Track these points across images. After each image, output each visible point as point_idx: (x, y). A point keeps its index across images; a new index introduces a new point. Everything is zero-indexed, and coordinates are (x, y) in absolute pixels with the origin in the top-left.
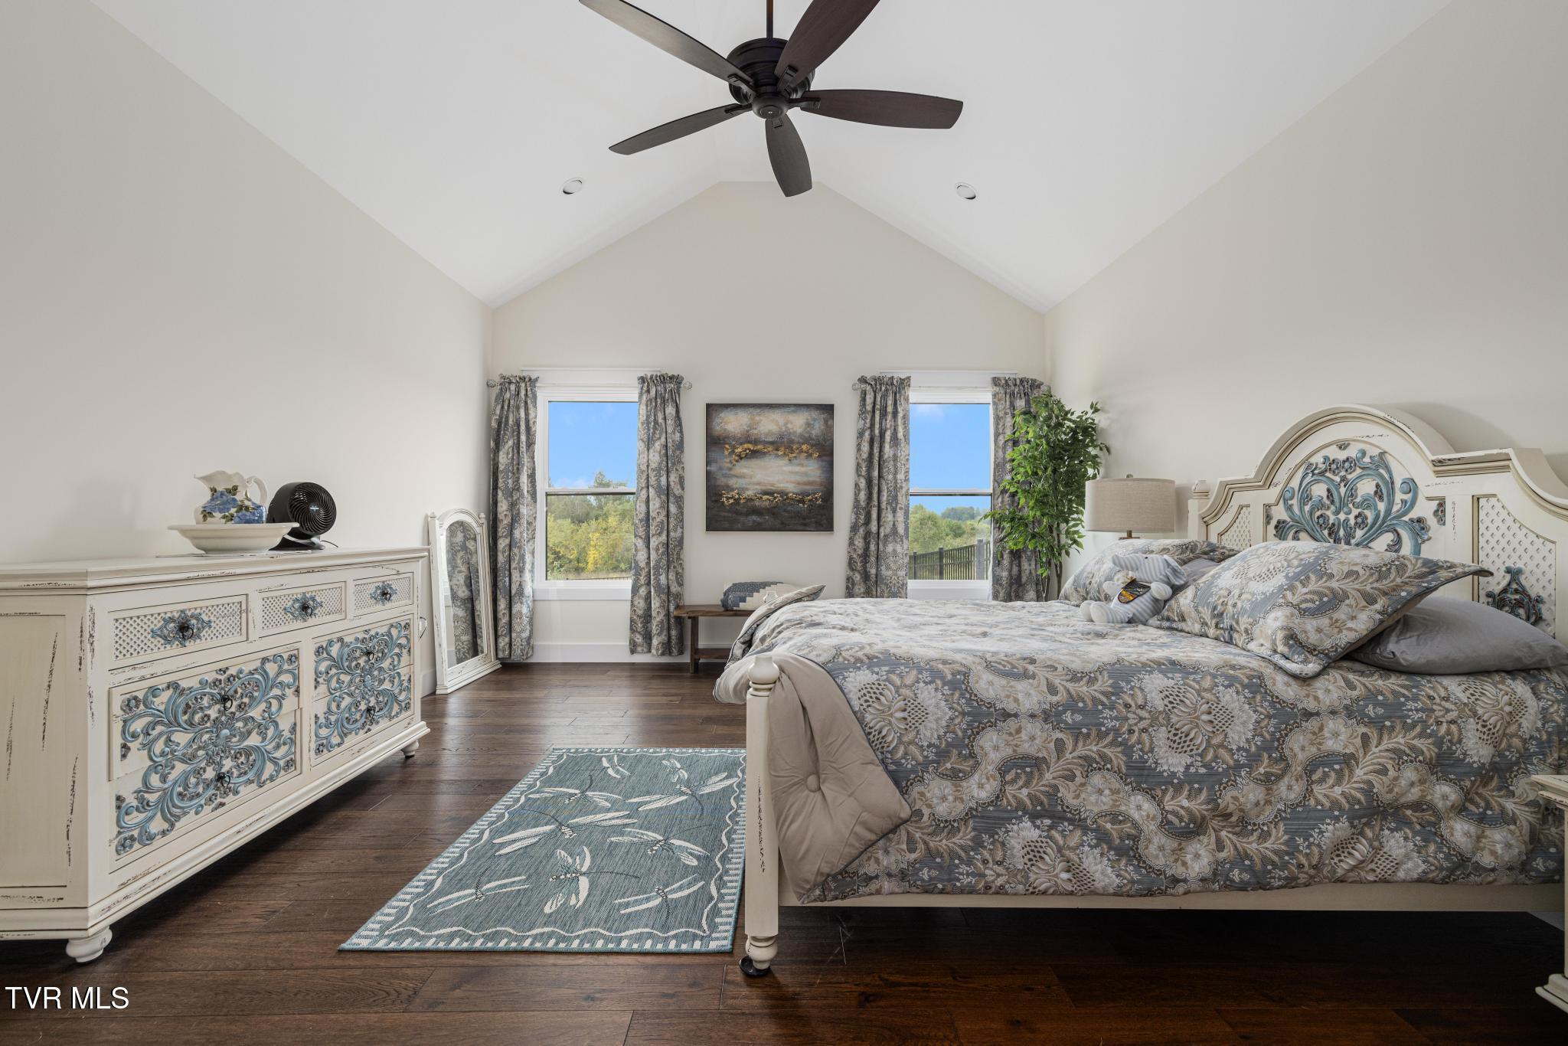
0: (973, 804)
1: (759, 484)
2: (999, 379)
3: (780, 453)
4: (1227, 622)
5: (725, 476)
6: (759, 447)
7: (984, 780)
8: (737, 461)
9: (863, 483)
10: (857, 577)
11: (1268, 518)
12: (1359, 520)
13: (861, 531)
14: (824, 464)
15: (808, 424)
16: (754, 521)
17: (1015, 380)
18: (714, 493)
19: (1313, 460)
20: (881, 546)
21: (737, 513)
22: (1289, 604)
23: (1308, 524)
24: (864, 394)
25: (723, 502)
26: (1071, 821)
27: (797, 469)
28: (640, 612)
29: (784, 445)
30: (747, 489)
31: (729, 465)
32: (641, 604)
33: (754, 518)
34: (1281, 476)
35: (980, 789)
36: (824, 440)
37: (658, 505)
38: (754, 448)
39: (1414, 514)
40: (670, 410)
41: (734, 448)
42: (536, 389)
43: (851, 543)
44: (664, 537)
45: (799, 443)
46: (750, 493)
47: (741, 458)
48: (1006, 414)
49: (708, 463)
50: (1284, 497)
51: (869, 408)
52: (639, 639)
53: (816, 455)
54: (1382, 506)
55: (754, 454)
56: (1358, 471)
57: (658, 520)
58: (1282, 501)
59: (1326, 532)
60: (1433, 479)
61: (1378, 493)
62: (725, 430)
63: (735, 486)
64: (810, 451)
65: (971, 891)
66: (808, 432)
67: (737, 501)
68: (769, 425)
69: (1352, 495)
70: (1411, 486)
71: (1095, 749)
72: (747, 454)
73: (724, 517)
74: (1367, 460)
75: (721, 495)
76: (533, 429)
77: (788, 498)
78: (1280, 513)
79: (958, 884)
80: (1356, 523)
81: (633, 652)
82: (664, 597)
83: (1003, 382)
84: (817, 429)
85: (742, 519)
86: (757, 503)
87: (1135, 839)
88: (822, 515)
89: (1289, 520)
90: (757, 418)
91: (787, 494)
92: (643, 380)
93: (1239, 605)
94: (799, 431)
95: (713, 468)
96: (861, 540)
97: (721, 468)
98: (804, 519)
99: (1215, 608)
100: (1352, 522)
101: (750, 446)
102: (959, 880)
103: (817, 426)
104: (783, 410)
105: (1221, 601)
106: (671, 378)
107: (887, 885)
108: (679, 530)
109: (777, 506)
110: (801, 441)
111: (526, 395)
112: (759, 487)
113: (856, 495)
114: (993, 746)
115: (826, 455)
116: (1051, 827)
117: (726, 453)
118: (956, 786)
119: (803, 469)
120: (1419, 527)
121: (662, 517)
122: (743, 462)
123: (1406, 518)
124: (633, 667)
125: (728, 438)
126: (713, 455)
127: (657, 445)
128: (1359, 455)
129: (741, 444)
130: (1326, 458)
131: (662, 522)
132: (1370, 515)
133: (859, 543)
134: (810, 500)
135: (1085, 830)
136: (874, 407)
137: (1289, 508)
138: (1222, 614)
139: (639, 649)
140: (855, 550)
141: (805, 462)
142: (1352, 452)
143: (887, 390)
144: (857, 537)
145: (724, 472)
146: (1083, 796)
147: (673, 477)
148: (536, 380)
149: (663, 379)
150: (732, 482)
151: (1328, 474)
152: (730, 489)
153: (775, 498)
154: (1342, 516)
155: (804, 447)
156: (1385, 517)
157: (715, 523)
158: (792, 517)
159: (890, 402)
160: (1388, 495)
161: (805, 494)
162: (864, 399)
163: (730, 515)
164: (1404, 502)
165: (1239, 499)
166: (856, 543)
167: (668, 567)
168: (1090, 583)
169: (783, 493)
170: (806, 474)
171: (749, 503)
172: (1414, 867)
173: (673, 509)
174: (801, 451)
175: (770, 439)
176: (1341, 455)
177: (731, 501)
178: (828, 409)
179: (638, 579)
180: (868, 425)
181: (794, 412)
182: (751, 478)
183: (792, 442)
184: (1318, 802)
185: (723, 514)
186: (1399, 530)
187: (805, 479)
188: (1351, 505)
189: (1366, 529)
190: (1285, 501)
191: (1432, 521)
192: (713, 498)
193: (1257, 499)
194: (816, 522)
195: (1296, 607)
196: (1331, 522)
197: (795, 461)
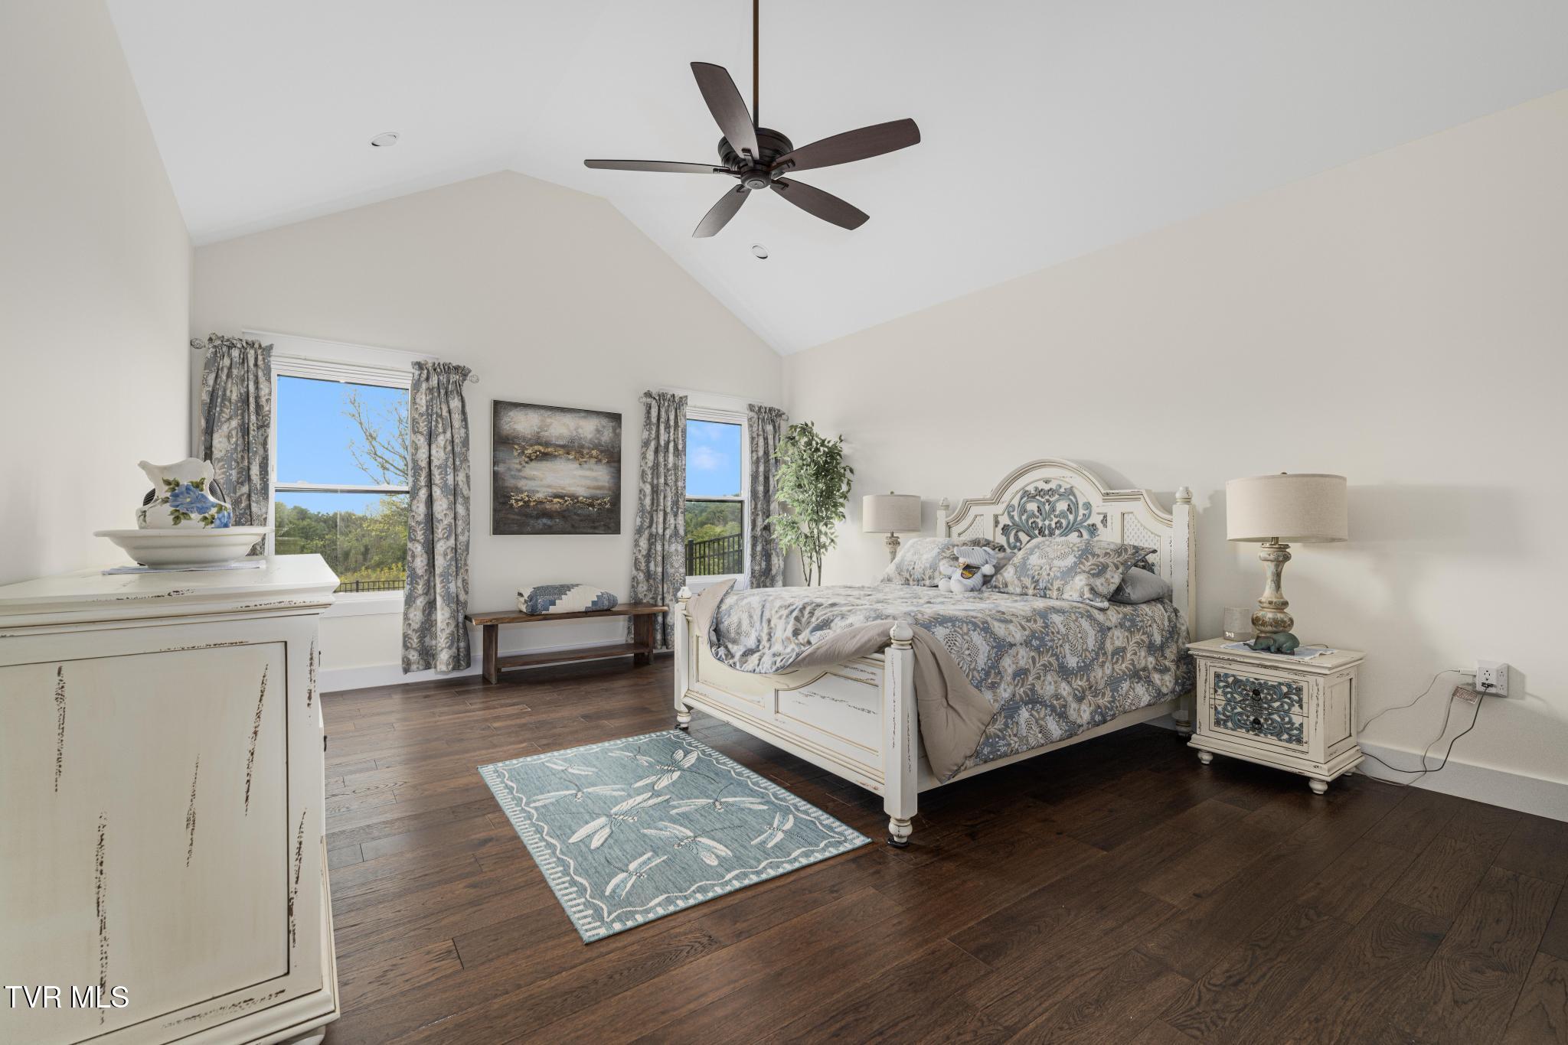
0: (1003, 702)
1: (549, 486)
2: (753, 406)
3: (571, 457)
4: (1041, 585)
5: (514, 477)
6: (549, 450)
7: (1006, 687)
8: (527, 463)
9: (648, 489)
10: (641, 576)
11: (997, 523)
12: (1058, 525)
13: (646, 534)
14: (612, 469)
15: (598, 431)
16: (545, 524)
17: (766, 408)
18: (501, 495)
19: (1027, 489)
20: (666, 547)
21: (527, 515)
22: (1084, 572)
23: (1025, 527)
24: (649, 407)
25: (512, 505)
26: (1040, 703)
27: (588, 473)
28: (416, 626)
29: (574, 450)
30: (538, 492)
31: (519, 467)
32: (417, 616)
33: (545, 520)
34: (1007, 497)
35: (1005, 692)
36: (613, 447)
37: (445, 506)
38: (544, 451)
39: (1090, 522)
40: (455, 403)
41: (523, 449)
42: (272, 359)
43: (636, 544)
44: (452, 542)
45: (589, 448)
46: (540, 496)
47: (531, 460)
48: (758, 435)
49: (495, 463)
50: (1010, 508)
51: (654, 420)
52: (414, 656)
53: (605, 461)
54: (1071, 517)
55: (545, 456)
56: (1057, 496)
57: (446, 522)
58: (1006, 513)
59: (1037, 532)
60: (1101, 503)
61: (1069, 509)
62: (514, 429)
63: (524, 488)
64: (600, 457)
65: (1005, 755)
66: (598, 439)
67: (527, 504)
68: (560, 428)
69: (1053, 510)
70: (1088, 506)
71: (1046, 659)
72: (537, 456)
73: (513, 519)
74: (1062, 490)
75: (509, 498)
76: (267, 409)
77: (578, 502)
78: (1005, 520)
79: (999, 753)
80: (1056, 527)
81: (406, 670)
82: (454, 606)
83: (757, 409)
84: (607, 436)
85: (532, 522)
86: (548, 506)
87: (1065, 706)
88: (610, 519)
89: (1011, 524)
90: (549, 420)
91: (577, 498)
92: (420, 366)
93: (1052, 574)
94: (589, 436)
95: (501, 468)
96: (646, 542)
97: (509, 469)
98: (594, 522)
99: (1033, 578)
100: (1053, 526)
101: (542, 449)
102: (999, 750)
103: (606, 433)
104: (573, 415)
105: (1037, 573)
106: (457, 368)
107: (969, 763)
108: (467, 533)
109: (567, 510)
110: (591, 446)
111: (256, 365)
112: (550, 490)
113: (641, 500)
114: (1008, 665)
115: (614, 462)
116: (1032, 709)
117: (516, 454)
118: (994, 692)
119: (594, 474)
120: (1093, 529)
121: (449, 519)
122: (533, 464)
123: (1085, 524)
124: (406, 689)
125: (517, 437)
126: (501, 455)
127: (441, 440)
128: (1058, 487)
129: (531, 446)
130: (1036, 489)
131: (450, 525)
132: (1064, 522)
133: (644, 543)
134: (600, 504)
135: (1046, 706)
136: (658, 420)
137: (1012, 517)
138: (1038, 581)
139: (414, 667)
140: (640, 551)
141: (595, 467)
142: (1053, 485)
143: (669, 406)
144: (642, 539)
145: (513, 473)
146: (1044, 687)
147: (461, 477)
148: (271, 347)
149: (448, 369)
150: (522, 484)
151: (1038, 497)
152: (519, 491)
153: (566, 501)
154: (1047, 523)
155: (594, 452)
156: (1073, 523)
157: (501, 526)
158: (581, 521)
159: (672, 417)
160: (1075, 511)
161: (594, 498)
162: (649, 412)
163: (519, 518)
164: (1084, 515)
165: (975, 510)
166: (641, 544)
167: (457, 574)
168: (913, 568)
169: (573, 497)
170: (596, 479)
171: (539, 506)
172: (1146, 699)
173: (461, 510)
174: (591, 457)
175: (561, 443)
176: (1047, 487)
177: (521, 503)
178: (616, 418)
179: (415, 588)
180: (653, 436)
181: (584, 417)
182: (541, 480)
183: (582, 447)
184: (1118, 674)
185: (513, 517)
186: (1081, 530)
187: (596, 484)
188: (1052, 516)
189: (1062, 530)
190: (1009, 513)
191: (1100, 526)
192: (501, 500)
193: (989, 511)
194: (604, 525)
195: (1088, 572)
196: (1040, 526)
197: (585, 466)
